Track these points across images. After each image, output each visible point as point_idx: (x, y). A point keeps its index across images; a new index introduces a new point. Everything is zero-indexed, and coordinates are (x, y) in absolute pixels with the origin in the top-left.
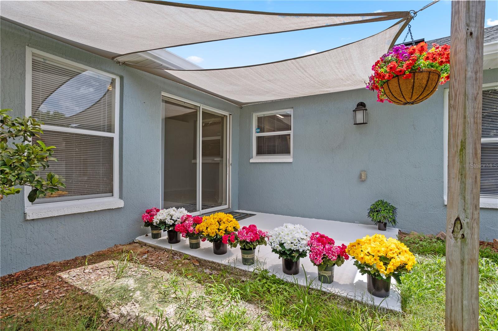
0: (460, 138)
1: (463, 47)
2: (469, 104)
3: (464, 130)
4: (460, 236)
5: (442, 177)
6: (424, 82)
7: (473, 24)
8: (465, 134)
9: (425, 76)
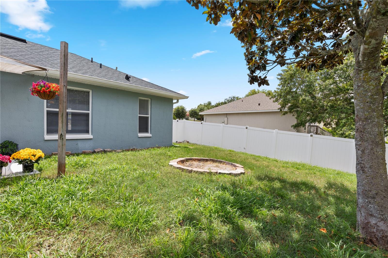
0: (62, 112)
1: (63, 88)
2: (64, 104)
3: (63, 110)
4: (62, 138)
5: (43, 126)
6: (52, 95)
7: (65, 83)
8: (63, 111)
9: (52, 93)
